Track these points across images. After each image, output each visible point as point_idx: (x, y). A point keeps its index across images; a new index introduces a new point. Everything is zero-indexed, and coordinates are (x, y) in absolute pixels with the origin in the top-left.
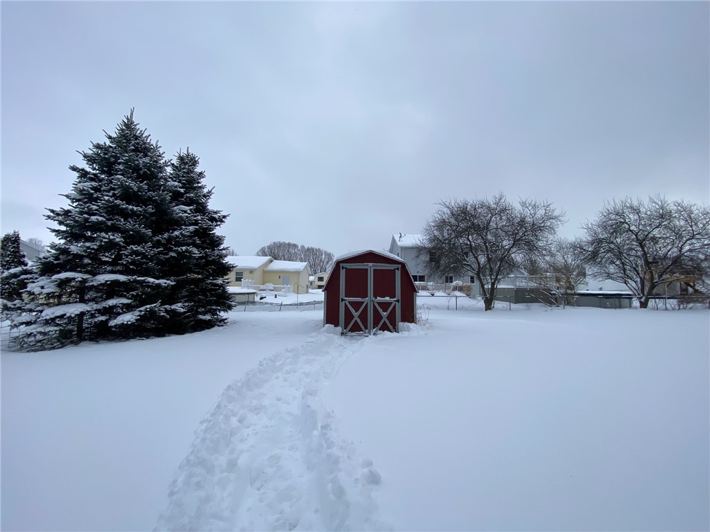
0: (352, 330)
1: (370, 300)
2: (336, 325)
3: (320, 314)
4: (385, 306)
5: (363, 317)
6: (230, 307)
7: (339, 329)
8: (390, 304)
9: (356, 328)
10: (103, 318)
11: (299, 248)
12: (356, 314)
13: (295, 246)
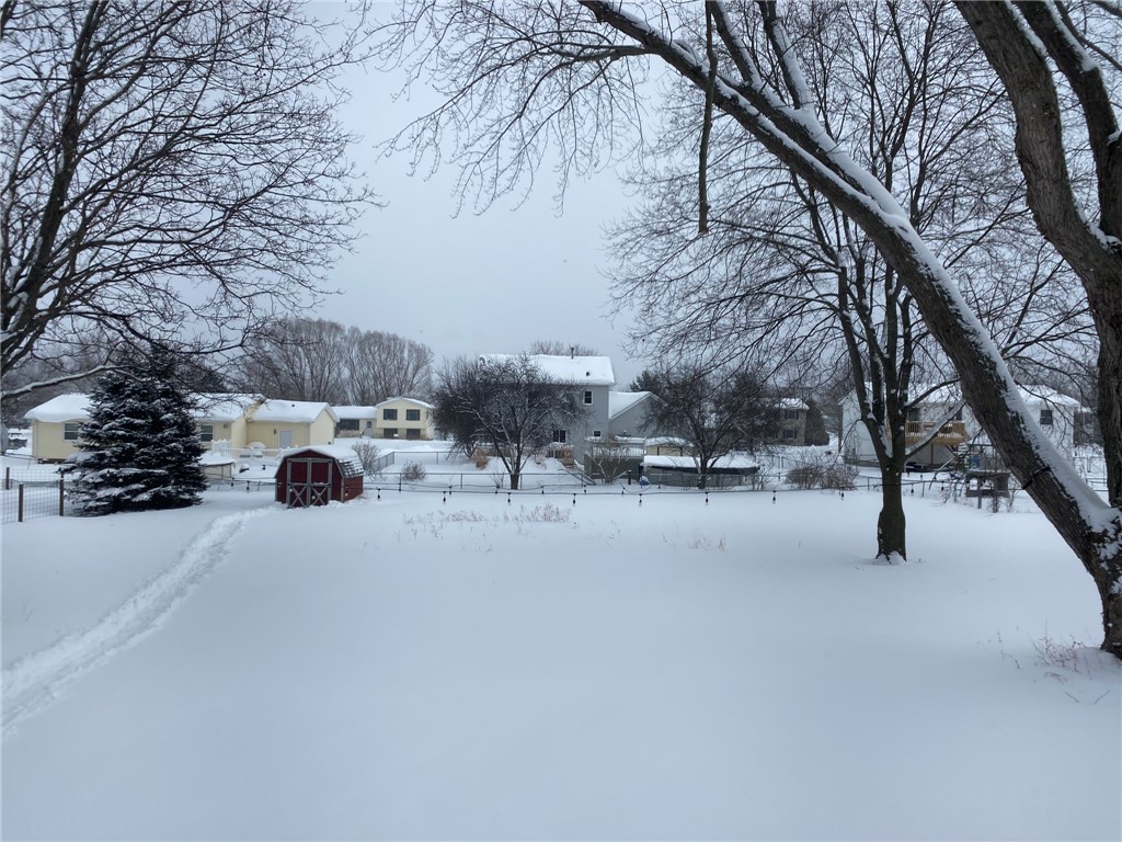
0: (295, 506)
1: (309, 484)
2: (284, 502)
3: (272, 494)
4: (320, 489)
5: (304, 496)
6: (204, 488)
7: (286, 505)
8: (322, 487)
9: (298, 505)
10: (129, 497)
11: (347, 333)
12: (298, 495)
13: (335, 328)
